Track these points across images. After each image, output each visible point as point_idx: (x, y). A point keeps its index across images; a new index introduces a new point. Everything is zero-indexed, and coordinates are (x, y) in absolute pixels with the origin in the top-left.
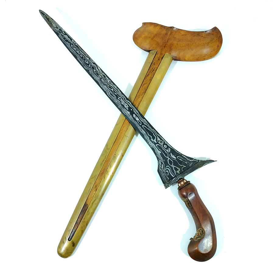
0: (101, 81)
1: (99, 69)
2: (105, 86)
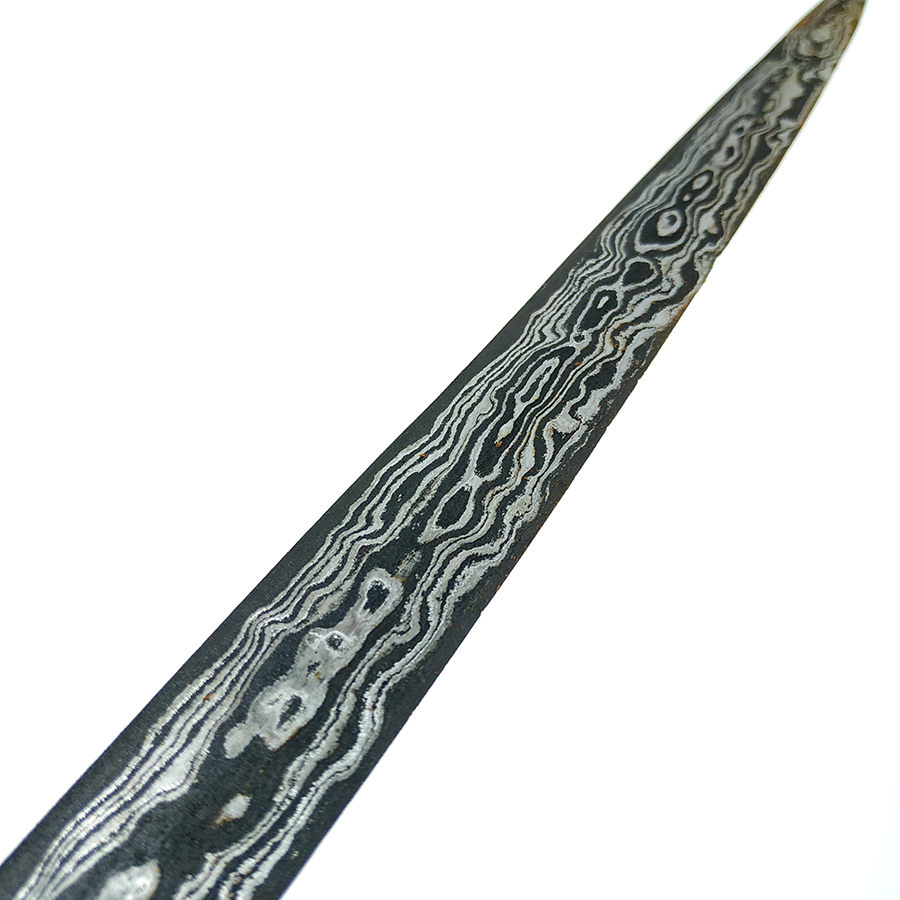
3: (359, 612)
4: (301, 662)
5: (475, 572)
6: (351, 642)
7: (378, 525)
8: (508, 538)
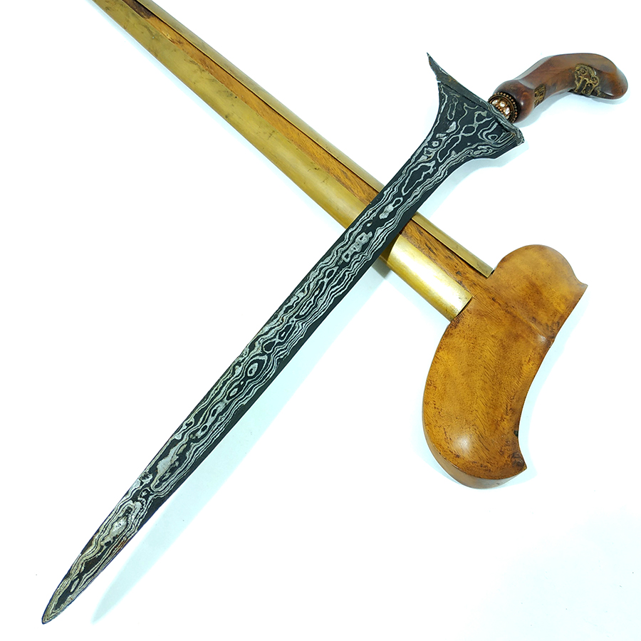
0: (305, 316)
1: (266, 329)
2: (321, 302)
3: (350, 254)
4: (361, 246)
5: (326, 261)
6: (351, 248)
7: (347, 273)
8: (318, 268)
